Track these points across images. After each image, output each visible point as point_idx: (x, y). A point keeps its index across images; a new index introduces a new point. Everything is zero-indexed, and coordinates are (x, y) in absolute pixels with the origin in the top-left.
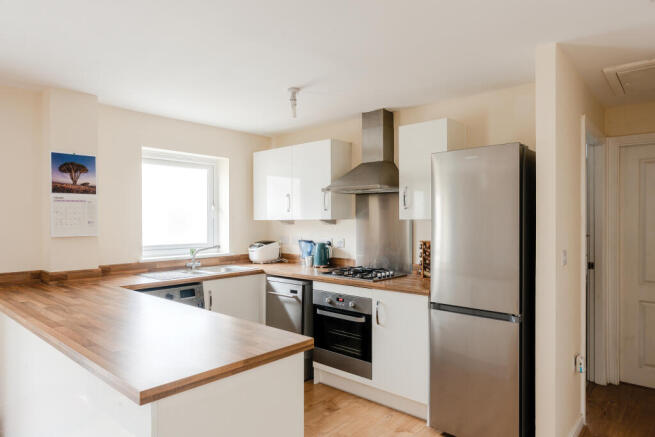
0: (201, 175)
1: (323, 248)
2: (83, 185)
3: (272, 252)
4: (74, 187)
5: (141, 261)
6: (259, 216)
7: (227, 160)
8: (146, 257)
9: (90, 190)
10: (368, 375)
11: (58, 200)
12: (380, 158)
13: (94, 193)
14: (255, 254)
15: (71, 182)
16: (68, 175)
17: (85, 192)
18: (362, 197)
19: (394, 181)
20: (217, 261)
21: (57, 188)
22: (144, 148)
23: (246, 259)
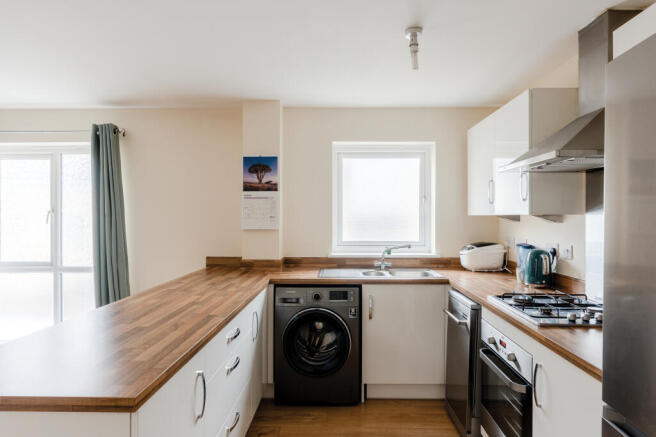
1: (537, 257)
2: (267, 183)
4: (260, 185)
5: (329, 256)
7: (433, 143)
8: (336, 252)
9: (272, 187)
11: (247, 197)
13: (276, 190)
15: (258, 181)
16: (255, 175)
17: (269, 189)
20: (417, 263)
21: (248, 187)
22: (334, 143)
23: (452, 264)
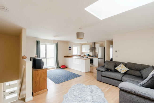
0: (77, 48)
1: (89, 54)
3: (83, 55)
6: (82, 52)
7: (79, 46)
8: (74, 55)
9: (71, 49)
10: (93, 64)
12: (94, 47)
14: (82, 55)
18: (92, 50)
19: (95, 49)
21: (69, 49)
23: (81, 56)
